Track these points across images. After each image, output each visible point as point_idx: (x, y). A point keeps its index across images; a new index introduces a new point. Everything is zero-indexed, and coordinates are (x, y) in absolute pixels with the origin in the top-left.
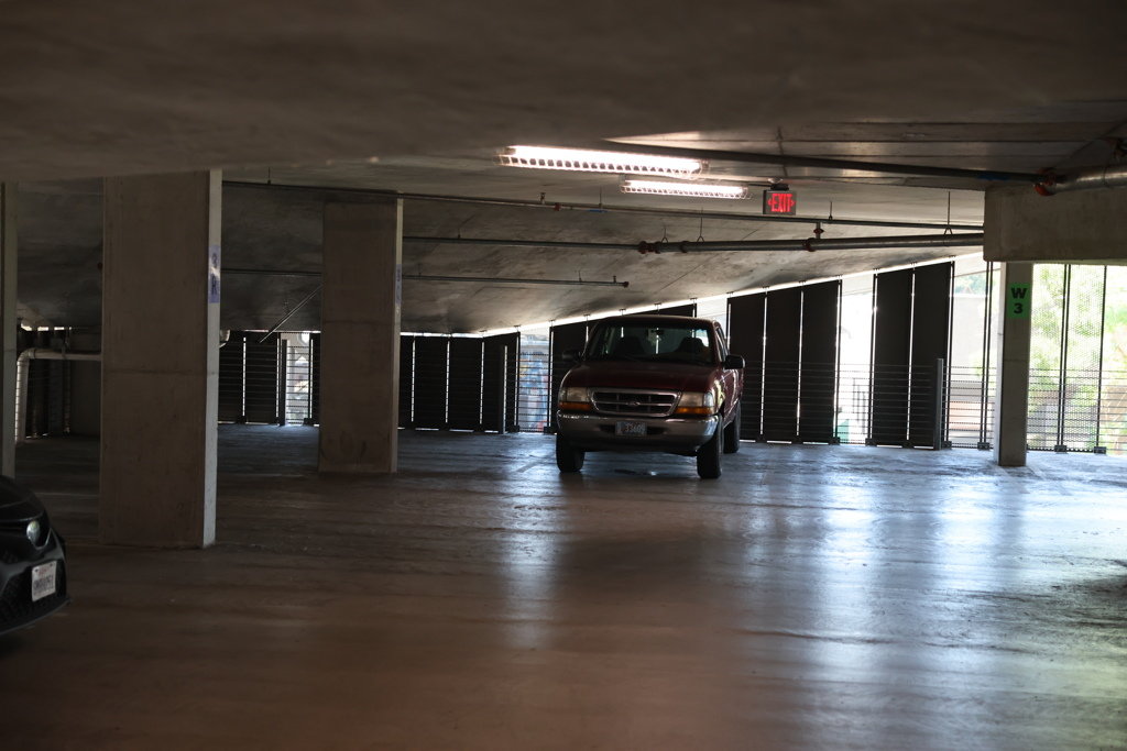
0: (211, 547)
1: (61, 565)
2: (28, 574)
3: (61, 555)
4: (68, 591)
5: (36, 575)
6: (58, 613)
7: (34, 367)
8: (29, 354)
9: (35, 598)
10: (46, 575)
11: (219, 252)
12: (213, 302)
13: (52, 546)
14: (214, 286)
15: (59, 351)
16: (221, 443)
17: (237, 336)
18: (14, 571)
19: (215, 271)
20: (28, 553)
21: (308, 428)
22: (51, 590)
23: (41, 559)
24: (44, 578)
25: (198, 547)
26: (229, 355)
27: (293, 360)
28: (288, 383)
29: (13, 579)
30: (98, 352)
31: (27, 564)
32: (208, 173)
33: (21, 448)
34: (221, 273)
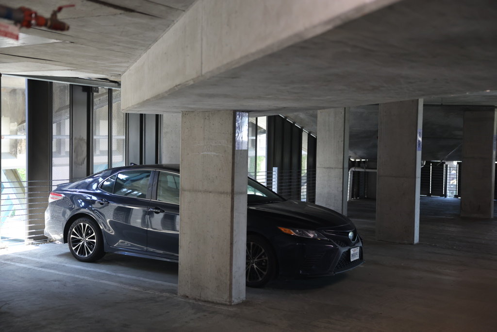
0: (417, 244)
1: (361, 248)
2: (349, 251)
3: (361, 245)
4: (364, 258)
5: (352, 252)
6: (360, 266)
7: (354, 173)
8: (353, 169)
9: (352, 260)
11: (421, 131)
12: (419, 150)
13: (358, 241)
14: (419, 144)
15: (363, 168)
16: (421, 204)
17: (428, 163)
18: (343, 250)
19: (420, 139)
20: (348, 243)
21: (456, 199)
22: (357, 257)
23: (354, 246)
24: (355, 253)
25: (412, 244)
26: (425, 171)
27: (450, 172)
28: (448, 181)
29: (344, 252)
30: (376, 169)
31: (349, 247)
32: (418, 100)
33: (349, 203)
34: (422, 140)
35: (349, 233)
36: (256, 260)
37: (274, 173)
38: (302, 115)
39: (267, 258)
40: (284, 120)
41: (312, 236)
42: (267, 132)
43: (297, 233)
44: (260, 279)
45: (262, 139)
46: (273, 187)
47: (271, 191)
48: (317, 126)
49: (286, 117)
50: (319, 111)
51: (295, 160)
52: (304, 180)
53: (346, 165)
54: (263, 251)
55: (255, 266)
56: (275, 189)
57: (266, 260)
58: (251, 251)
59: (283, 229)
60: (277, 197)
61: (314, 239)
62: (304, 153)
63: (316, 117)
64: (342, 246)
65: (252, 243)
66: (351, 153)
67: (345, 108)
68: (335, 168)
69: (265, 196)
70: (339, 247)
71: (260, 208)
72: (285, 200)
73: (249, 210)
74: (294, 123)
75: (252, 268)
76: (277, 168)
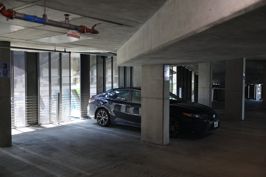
0: (243, 120)
1: (219, 122)
2: (213, 123)
3: (219, 120)
4: (220, 126)
5: (215, 123)
6: (218, 129)
7: (215, 90)
8: (214, 88)
9: (215, 127)
10: (216, 123)
11: (245, 71)
12: (244, 80)
13: (217, 119)
14: (244, 77)
15: (219, 88)
16: (245, 103)
17: (247, 86)
18: (211, 123)
19: (244, 75)
20: (213, 120)
21: (260, 101)
22: (217, 126)
23: (216, 121)
24: (216, 124)
25: (241, 120)
26: (246, 88)
27: (257, 89)
28: (257, 93)
29: (211, 124)
30: (225, 88)
31: (213, 122)
32: (243, 58)
33: (213, 103)
34: (245, 75)
35: (213, 115)
36: (173, 127)
37: (180, 90)
38: (192, 66)
39: (178, 126)
40: (184, 68)
41: (197, 117)
42: (177, 73)
43: (191, 115)
44: (175, 135)
45: (175, 76)
46: (180, 96)
47: (179, 97)
48: (198, 70)
49: (185, 67)
50: (199, 64)
51: (189, 85)
52: (193, 93)
53: (211, 87)
54: (176, 123)
55: (173, 129)
56: (180, 97)
57: (178, 127)
58: (171, 123)
59: (185, 114)
60: (182, 100)
61: (198, 118)
62: (193, 81)
63: (198, 66)
64: (210, 121)
65: (171, 120)
66: (213, 81)
67: (210, 63)
68: (206, 88)
69: (176, 99)
70: (209, 122)
71: (175, 105)
72: (185, 101)
73: (170, 106)
74: (188, 69)
75: (172, 130)
76: (181, 88)
